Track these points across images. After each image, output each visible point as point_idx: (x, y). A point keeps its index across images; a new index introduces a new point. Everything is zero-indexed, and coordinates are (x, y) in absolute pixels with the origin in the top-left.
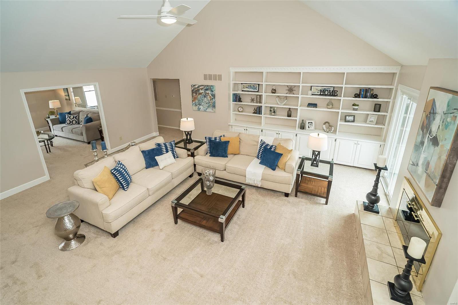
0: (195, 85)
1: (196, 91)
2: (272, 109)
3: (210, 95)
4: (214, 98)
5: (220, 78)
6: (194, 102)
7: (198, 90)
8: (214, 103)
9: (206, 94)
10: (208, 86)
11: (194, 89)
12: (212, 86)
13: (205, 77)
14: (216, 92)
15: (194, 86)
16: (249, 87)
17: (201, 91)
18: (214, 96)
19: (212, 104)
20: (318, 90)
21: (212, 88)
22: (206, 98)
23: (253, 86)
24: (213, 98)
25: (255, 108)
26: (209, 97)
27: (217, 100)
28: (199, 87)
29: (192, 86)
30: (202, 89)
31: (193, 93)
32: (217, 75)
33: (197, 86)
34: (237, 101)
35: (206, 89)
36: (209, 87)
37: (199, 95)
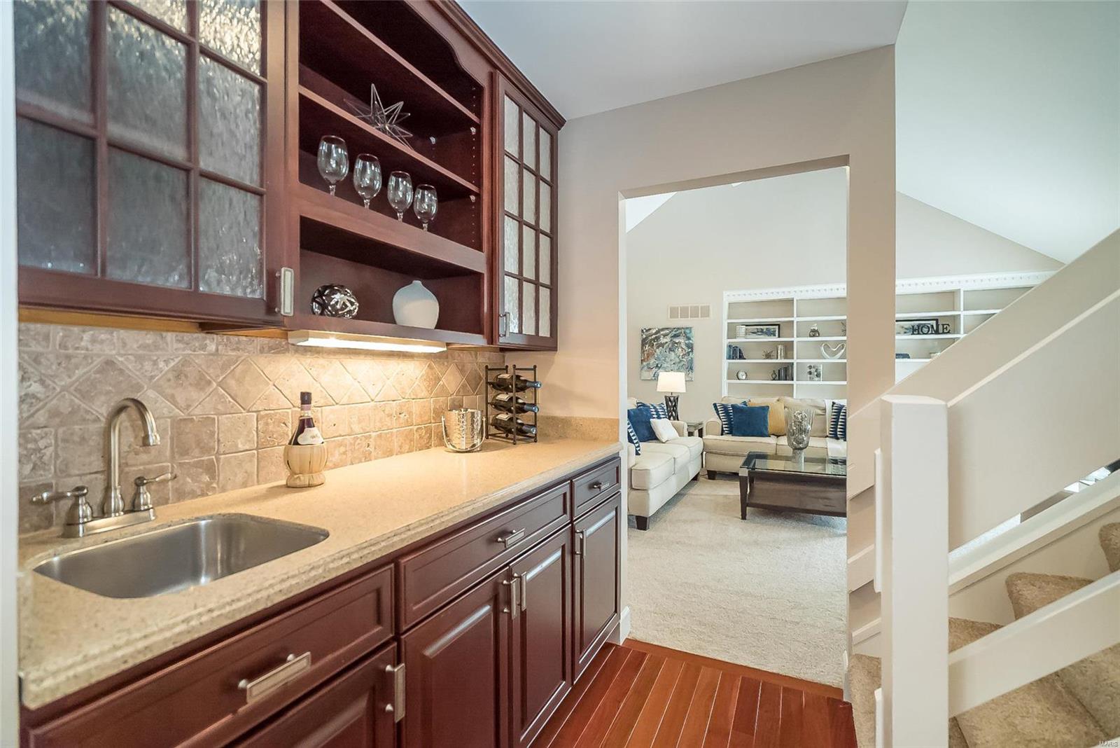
0: (650, 329)
1: (654, 339)
2: (813, 370)
3: (684, 347)
4: (692, 351)
5: (705, 312)
6: (645, 363)
7: (657, 338)
8: (691, 361)
9: (673, 345)
10: (678, 329)
11: (646, 338)
12: (687, 328)
13: (674, 313)
14: (695, 340)
15: (647, 331)
16: (758, 332)
17: (663, 340)
18: (690, 347)
19: (686, 363)
20: (906, 329)
21: (688, 331)
22: (673, 353)
23: (767, 329)
24: (689, 353)
25: (774, 371)
26: (680, 350)
27: (697, 355)
28: (657, 332)
29: (642, 330)
30: (665, 336)
31: (643, 344)
32: (698, 307)
33: (654, 331)
34: (736, 357)
35: (675, 335)
36: (683, 331)
37: (658, 347)
